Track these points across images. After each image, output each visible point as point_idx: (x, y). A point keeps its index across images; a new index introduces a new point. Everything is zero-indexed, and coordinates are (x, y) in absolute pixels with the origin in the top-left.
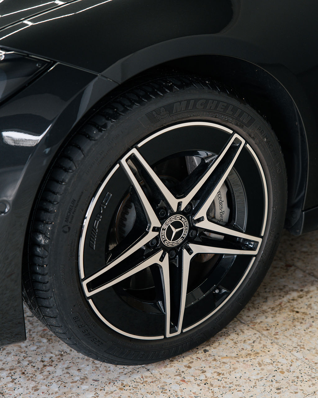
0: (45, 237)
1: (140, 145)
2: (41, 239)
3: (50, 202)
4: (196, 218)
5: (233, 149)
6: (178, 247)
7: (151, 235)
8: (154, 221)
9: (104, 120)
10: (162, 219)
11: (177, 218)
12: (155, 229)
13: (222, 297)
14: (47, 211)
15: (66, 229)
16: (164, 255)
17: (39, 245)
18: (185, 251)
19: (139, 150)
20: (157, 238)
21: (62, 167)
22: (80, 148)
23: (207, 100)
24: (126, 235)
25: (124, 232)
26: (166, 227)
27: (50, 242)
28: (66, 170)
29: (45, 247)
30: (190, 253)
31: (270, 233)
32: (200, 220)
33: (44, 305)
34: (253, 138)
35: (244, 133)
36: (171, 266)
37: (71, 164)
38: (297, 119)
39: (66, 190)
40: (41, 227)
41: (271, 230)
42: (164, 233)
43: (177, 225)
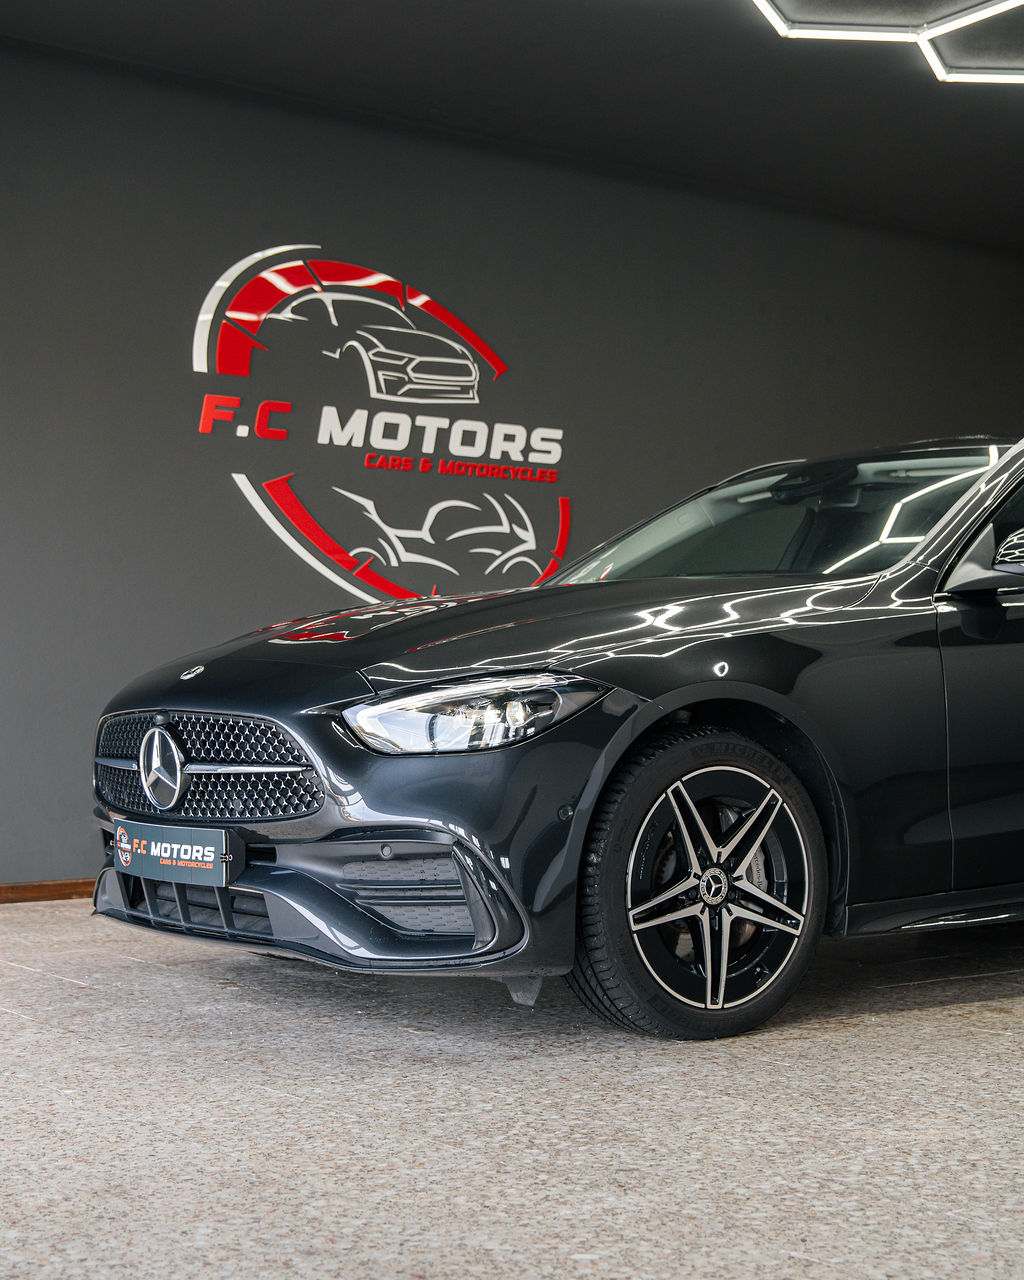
0: (598, 856)
1: (684, 779)
2: (594, 858)
3: (603, 821)
4: (735, 876)
5: (769, 808)
6: (718, 905)
7: (691, 882)
8: (696, 868)
9: (651, 751)
10: (704, 869)
11: (716, 871)
12: (696, 876)
13: (764, 977)
14: (600, 830)
15: (618, 849)
16: (704, 908)
17: (591, 864)
18: (724, 911)
19: (682, 782)
20: (696, 888)
21: (613, 790)
22: (630, 773)
23: (745, 747)
24: (664, 882)
25: (661, 878)
26: (706, 879)
27: (602, 860)
28: (618, 792)
29: (596, 865)
30: (731, 914)
31: (812, 913)
32: (739, 878)
33: (591, 933)
34: (790, 797)
35: (780, 790)
36: (711, 919)
37: (623, 787)
38: (833, 797)
39: (618, 809)
40: (594, 846)
41: (813, 909)
42: (703, 885)
43: (717, 880)
